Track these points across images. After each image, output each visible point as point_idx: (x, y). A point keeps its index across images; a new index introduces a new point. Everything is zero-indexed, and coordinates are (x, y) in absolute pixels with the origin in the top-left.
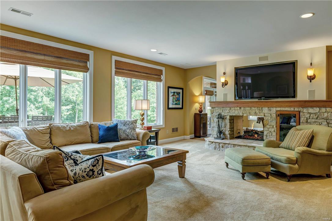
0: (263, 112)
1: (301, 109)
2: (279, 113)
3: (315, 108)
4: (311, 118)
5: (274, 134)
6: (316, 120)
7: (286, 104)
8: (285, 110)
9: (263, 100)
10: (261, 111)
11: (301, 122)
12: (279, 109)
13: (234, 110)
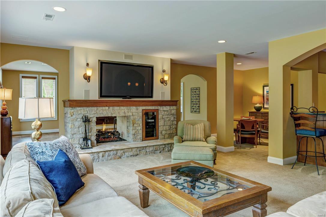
0: (131, 111)
1: (159, 108)
2: (144, 111)
3: (167, 107)
4: (165, 114)
5: (141, 132)
6: (168, 116)
7: (150, 103)
8: (148, 109)
9: (128, 99)
10: (129, 111)
11: (159, 118)
12: (144, 108)
13: (102, 110)
